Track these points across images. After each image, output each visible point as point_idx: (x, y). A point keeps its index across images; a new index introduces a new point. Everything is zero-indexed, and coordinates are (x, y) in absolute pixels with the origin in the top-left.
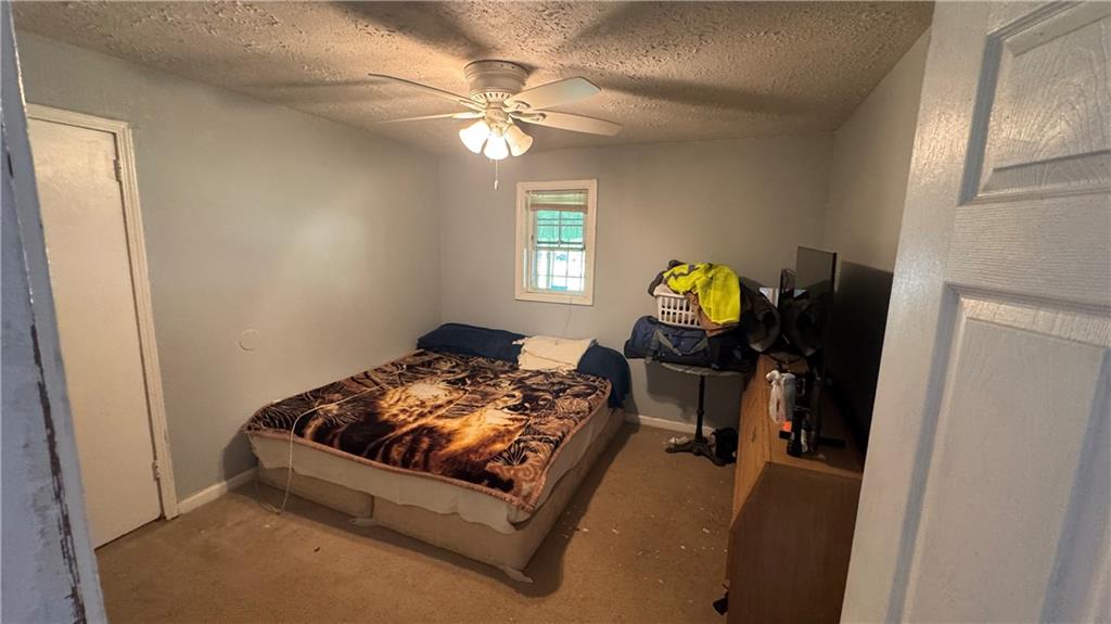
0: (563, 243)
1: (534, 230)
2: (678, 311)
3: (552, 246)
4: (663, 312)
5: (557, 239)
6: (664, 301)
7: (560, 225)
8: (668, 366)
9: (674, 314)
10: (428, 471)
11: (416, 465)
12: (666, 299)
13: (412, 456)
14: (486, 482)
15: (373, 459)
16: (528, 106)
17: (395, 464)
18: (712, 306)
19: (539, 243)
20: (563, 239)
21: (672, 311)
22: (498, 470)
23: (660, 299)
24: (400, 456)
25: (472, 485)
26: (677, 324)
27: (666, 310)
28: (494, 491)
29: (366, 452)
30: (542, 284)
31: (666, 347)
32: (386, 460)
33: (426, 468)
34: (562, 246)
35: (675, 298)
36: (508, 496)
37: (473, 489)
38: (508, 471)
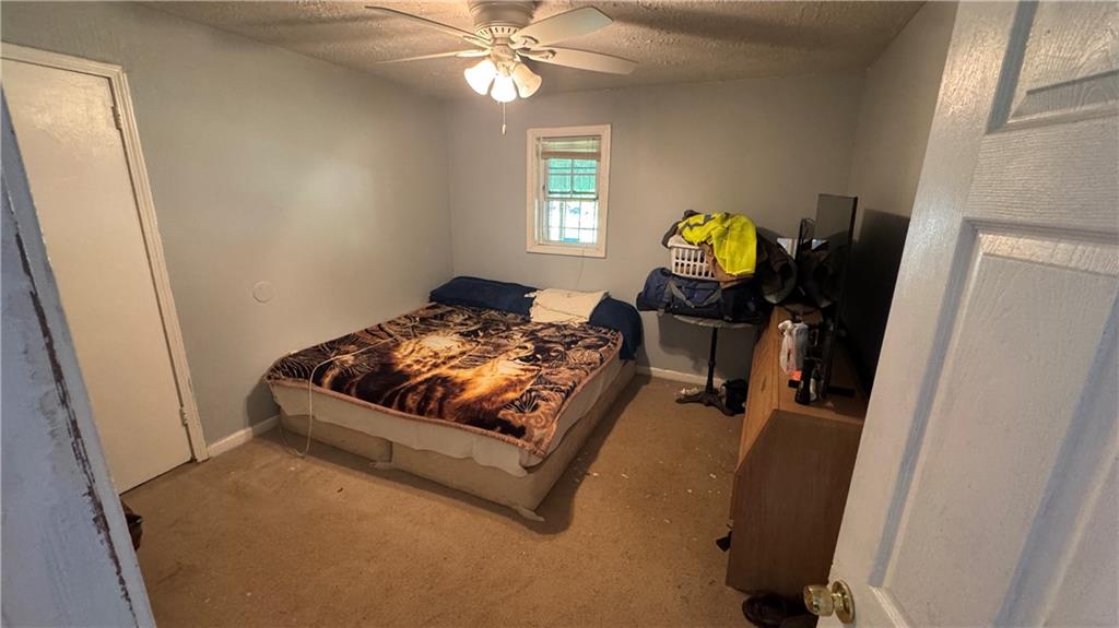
0: (575, 193)
1: (546, 179)
2: (692, 263)
3: (564, 196)
4: (677, 264)
5: (570, 189)
6: (678, 252)
7: (572, 174)
8: (680, 318)
9: (688, 265)
10: (443, 418)
11: (431, 413)
13: (427, 404)
14: (499, 428)
15: (390, 407)
16: (536, 41)
17: (410, 411)
18: (727, 258)
19: (550, 193)
20: (575, 190)
21: (686, 262)
22: (510, 418)
23: (674, 252)
24: (415, 405)
25: (485, 431)
26: (690, 275)
27: (680, 261)
28: (507, 437)
29: (381, 402)
30: (554, 236)
31: (678, 299)
32: (402, 407)
33: (441, 415)
34: (574, 196)
35: (690, 249)
36: (520, 442)
37: (486, 435)
38: (520, 418)
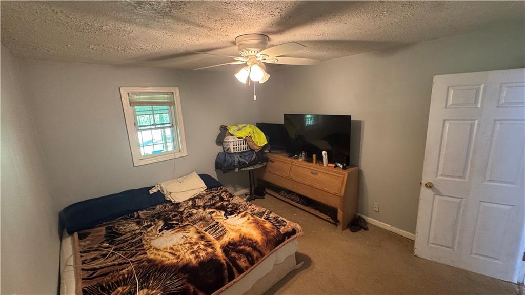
0: (157, 125)
1: (135, 119)
2: (240, 146)
5: (152, 123)
7: (153, 114)
10: (264, 255)
11: (257, 258)
12: (235, 142)
13: (252, 257)
14: (286, 237)
15: (234, 278)
17: (247, 268)
18: (258, 140)
19: (140, 126)
22: (286, 230)
24: (247, 262)
26: (240, 151)
27: (235, 147)
28: (291, 238)
31: (242, 161)
32: (241, 271)
33: (262, 255)
35: (239, 141)
37: (284, 245)
